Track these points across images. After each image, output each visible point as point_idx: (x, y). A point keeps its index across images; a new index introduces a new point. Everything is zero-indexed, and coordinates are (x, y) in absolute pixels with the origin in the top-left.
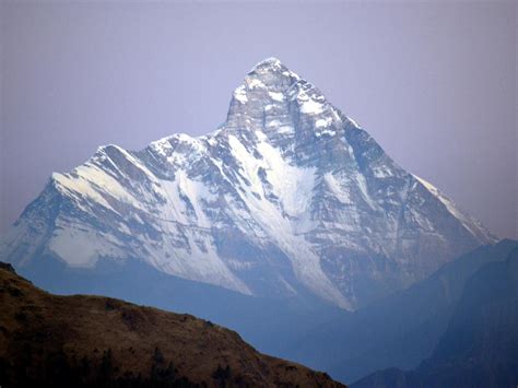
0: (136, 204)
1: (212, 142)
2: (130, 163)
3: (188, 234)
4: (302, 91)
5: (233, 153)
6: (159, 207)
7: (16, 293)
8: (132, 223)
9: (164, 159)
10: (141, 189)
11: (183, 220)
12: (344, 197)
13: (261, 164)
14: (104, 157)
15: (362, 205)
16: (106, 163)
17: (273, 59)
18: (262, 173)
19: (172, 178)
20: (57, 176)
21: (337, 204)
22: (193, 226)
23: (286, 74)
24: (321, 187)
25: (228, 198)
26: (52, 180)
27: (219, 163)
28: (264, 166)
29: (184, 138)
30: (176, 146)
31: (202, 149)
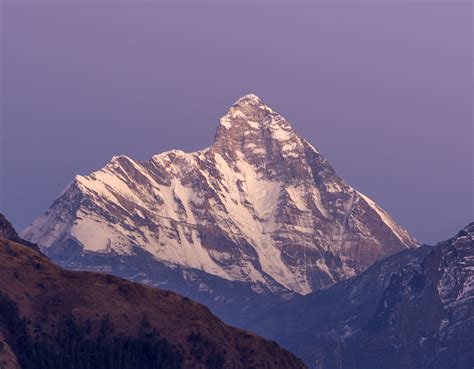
0: (140, 203)
1: (202, 157)
2: (137, 171)
3: (179, 228)
4: (274, 122)
5: (217, 167)
6: (158, 207)
7: (38, 266)
8: (136, 218)
9: (164, 169)
10: (144, 192)
11: (175, 217)
12: (301, 205)
13: (239, 176)
14: (117, 165)
15: (316, 212)
16: (118, 170)
17: (253, 96)
18: (239, 183)
20: (79, 178)
21: (299, 212)
22: (183, 222)
23: (262, 107)
24: (285, 197)
25: (212, 202)
26: (76, 181)
27: (205, 174)
28: (241, 178)
29: (180, 153)
30: (174, 159)
31: (193, 162)
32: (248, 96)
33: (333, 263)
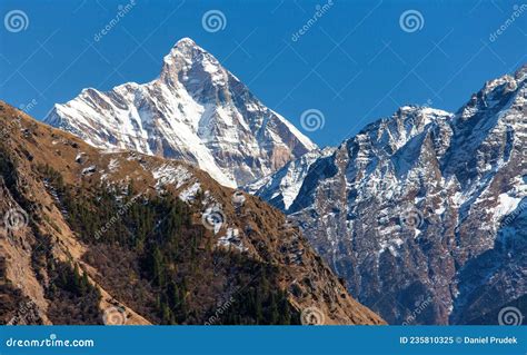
0: (105, 124)
1: (151, 88)
2: (102, 100)
3: (136, 142)
4: (205, 59)
5: (163, 94)
6: (120, 126)
8: (102, 135)
9: (122, 97)
10: (108, 114)
11: (133, 134)
12: (229, 122)
13: (180, 101)
14: (86, 96)
15: (240, 127)
16: (87, 99)
17: (188, 39)
18: (180, 106)
19: (127, 109)
20: (57, 105)
21: (226, 127)
22: (139, 138)
23: (195, 48)
24: (215, 115)
25: (160, 121)
26: (55, 109)
27: (155, 100)
28: (182, 103)
29: (134, 85)
30: (130, 90)
31: (145, 92)
32: (184, 39)
33: (255, 165)
